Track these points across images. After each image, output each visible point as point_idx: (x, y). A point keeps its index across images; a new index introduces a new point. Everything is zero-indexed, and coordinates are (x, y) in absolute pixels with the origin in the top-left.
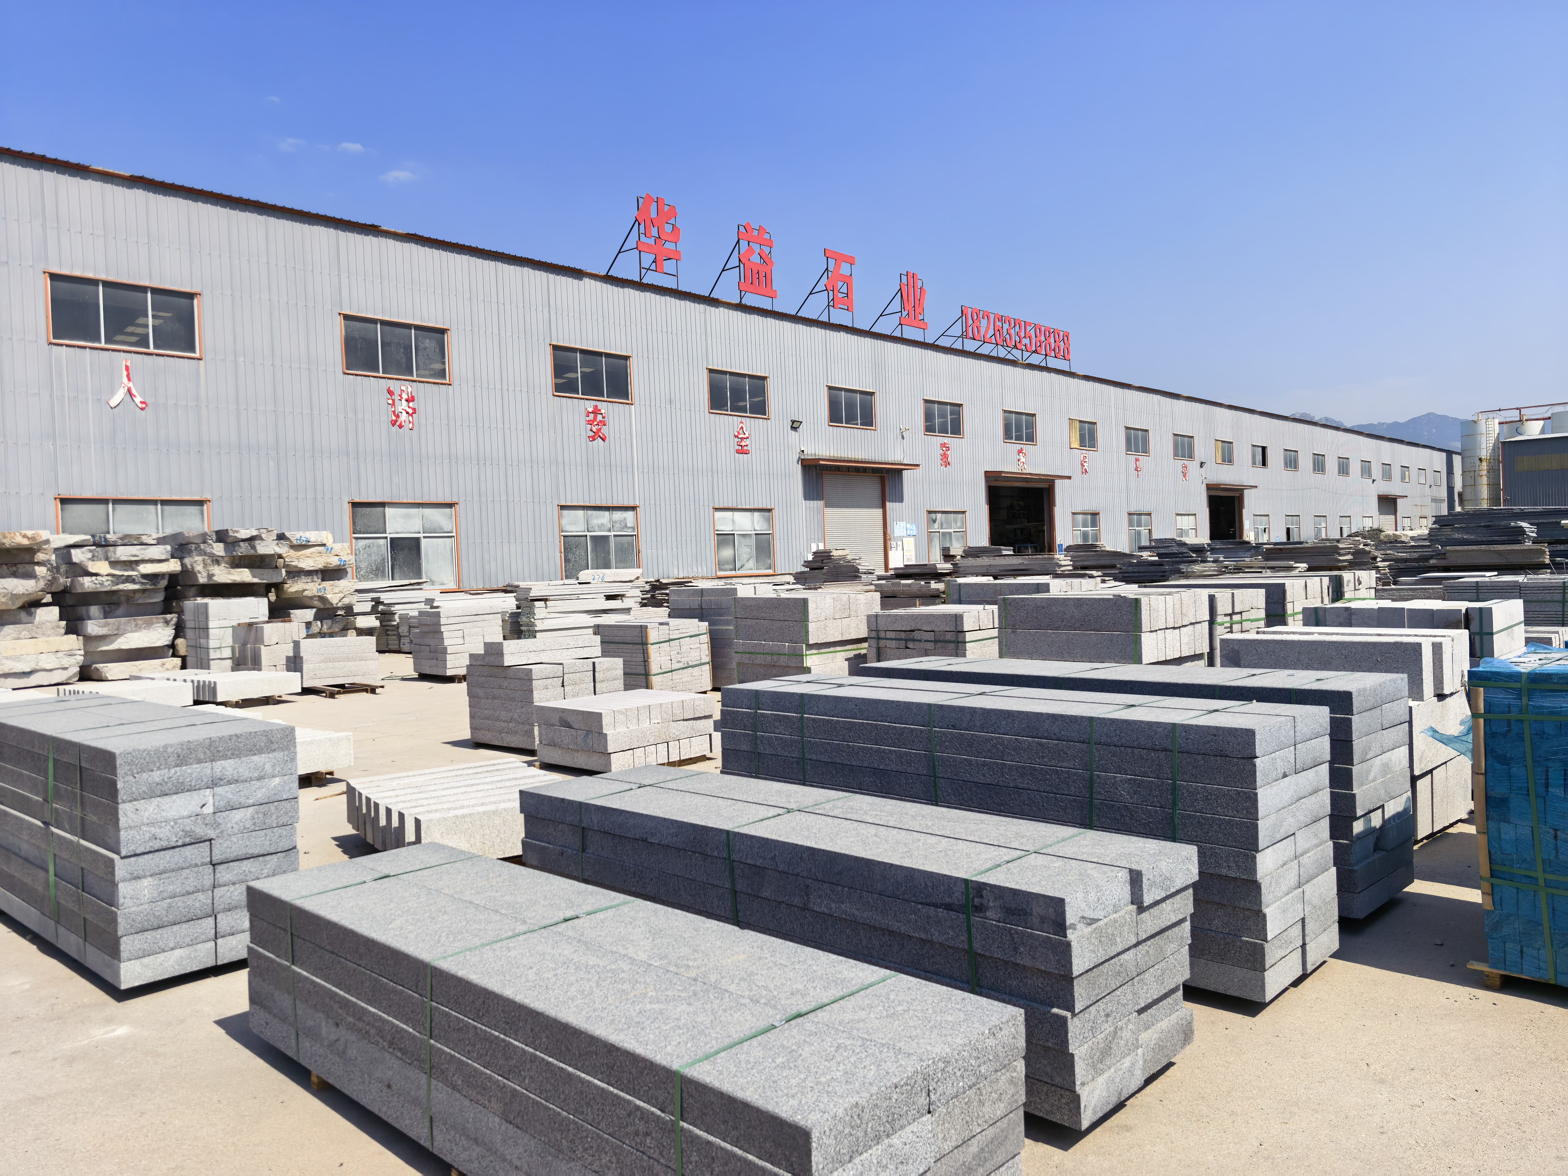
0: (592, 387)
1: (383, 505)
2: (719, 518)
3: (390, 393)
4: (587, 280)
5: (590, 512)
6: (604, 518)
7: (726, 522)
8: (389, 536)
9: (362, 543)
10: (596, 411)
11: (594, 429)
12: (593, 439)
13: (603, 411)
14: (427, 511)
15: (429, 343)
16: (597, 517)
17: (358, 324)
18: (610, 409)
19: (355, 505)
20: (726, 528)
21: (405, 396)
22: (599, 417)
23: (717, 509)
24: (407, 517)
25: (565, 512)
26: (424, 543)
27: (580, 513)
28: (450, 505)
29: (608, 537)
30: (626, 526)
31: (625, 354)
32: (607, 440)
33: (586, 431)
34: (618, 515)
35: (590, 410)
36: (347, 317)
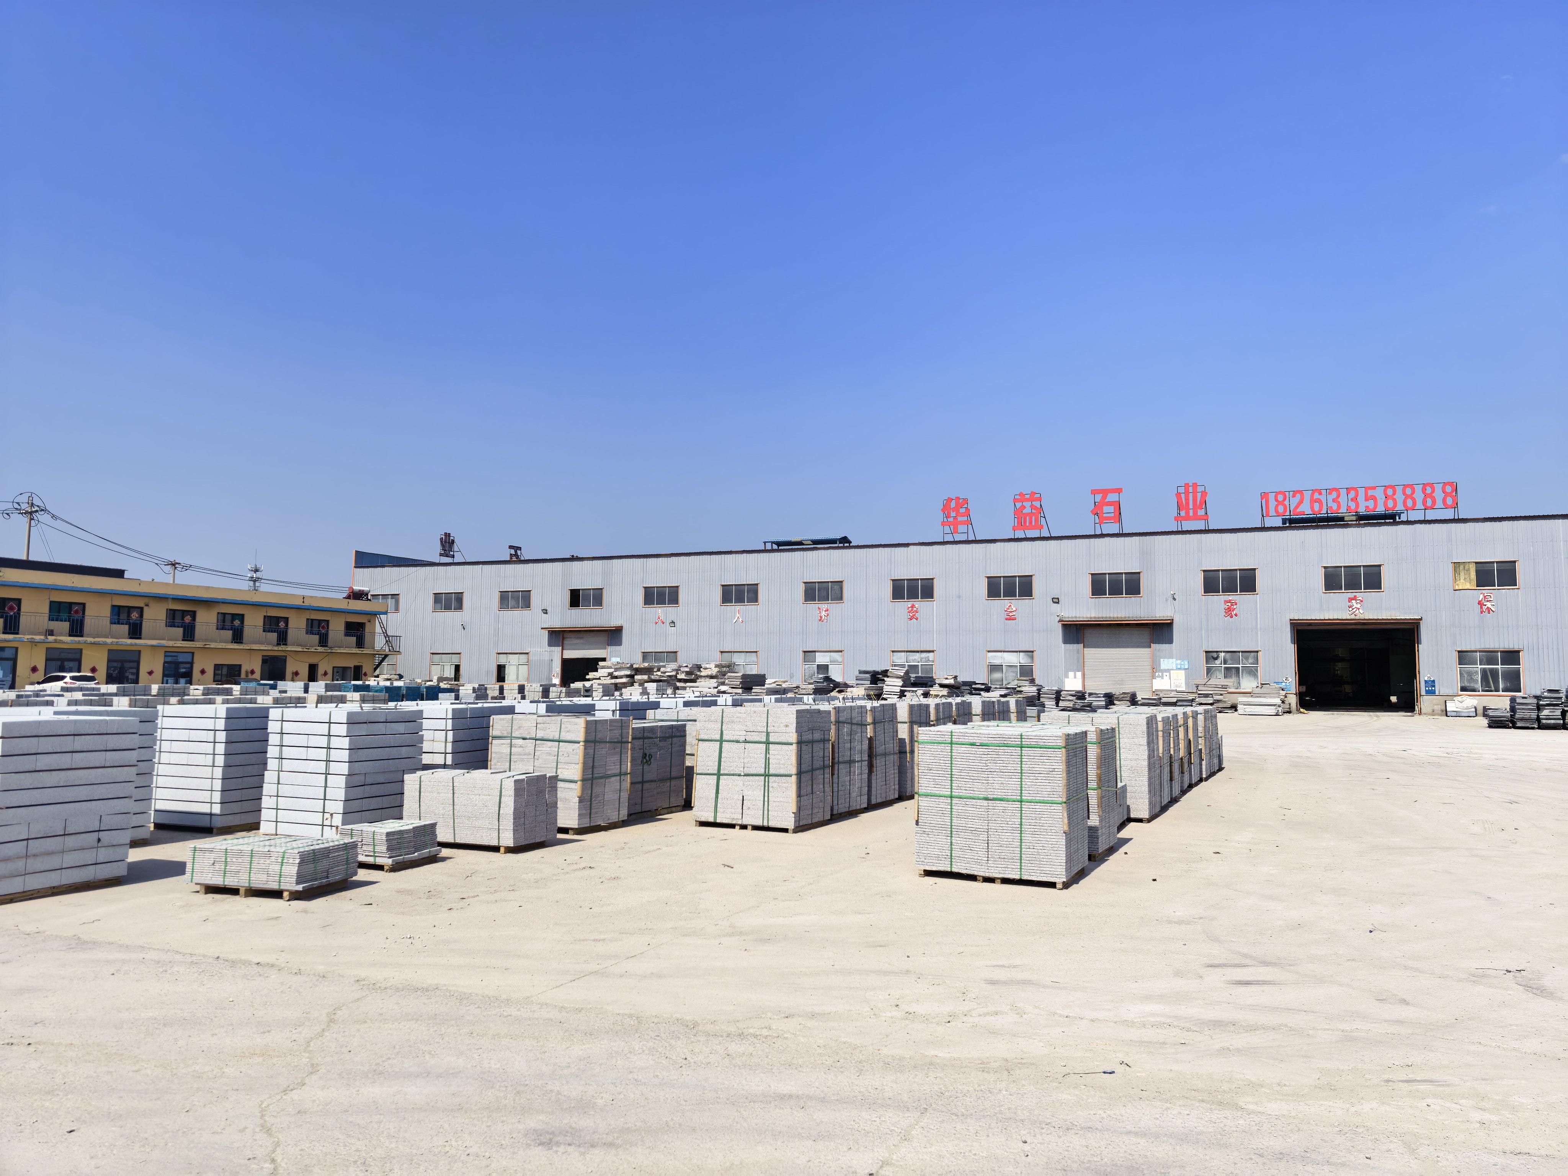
0: (913, 595)
1: (815, 652)
2: (991, 656)
3: (819, 608)
4: (911, 547)
5: (908, 653)
6: (917, 656)
7: (997, 659)
8: (816, 663)
9: (807, 666)
10: (913, 606)
11: (911, 615)
12: (911, 619)
13: (916, 606)
14: (832, 654)
15: (836, 587)
16: (912, 656)
17: (809, 584)
18: (920, 604)
19: (804, 652)
20: (997, 662)
21: (824, 609)
22: (915, 609)
23: (989, 651)
24: (824, 656)
25: (895, 654)
26: (830, 667)
27: (903, 653)
28: (841, 651)
29: (918, 665)
30: (929, 660)
31: (932, 577)
32: (919, 619)
33: (906, 616)
34: (924, 655)
35: (910, 606)
36: (805, 583)
